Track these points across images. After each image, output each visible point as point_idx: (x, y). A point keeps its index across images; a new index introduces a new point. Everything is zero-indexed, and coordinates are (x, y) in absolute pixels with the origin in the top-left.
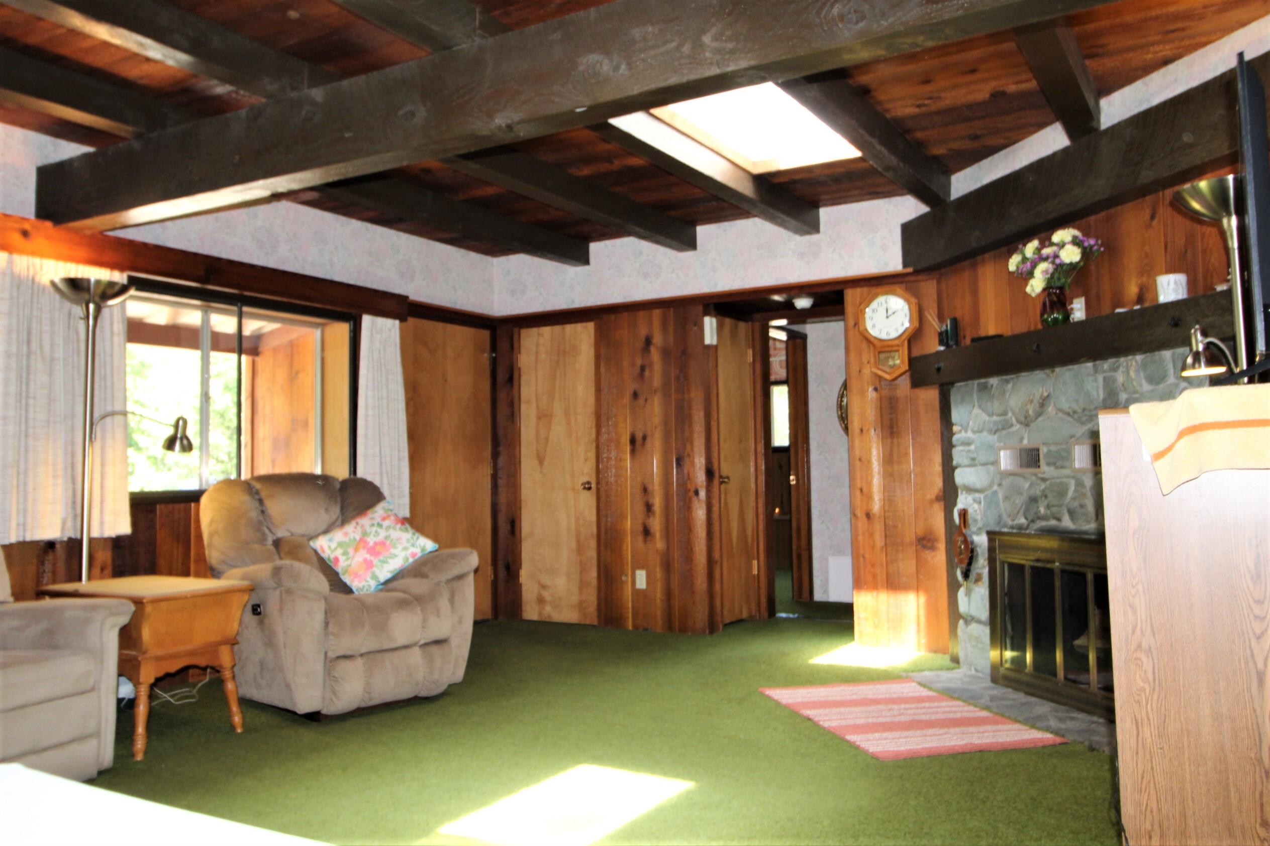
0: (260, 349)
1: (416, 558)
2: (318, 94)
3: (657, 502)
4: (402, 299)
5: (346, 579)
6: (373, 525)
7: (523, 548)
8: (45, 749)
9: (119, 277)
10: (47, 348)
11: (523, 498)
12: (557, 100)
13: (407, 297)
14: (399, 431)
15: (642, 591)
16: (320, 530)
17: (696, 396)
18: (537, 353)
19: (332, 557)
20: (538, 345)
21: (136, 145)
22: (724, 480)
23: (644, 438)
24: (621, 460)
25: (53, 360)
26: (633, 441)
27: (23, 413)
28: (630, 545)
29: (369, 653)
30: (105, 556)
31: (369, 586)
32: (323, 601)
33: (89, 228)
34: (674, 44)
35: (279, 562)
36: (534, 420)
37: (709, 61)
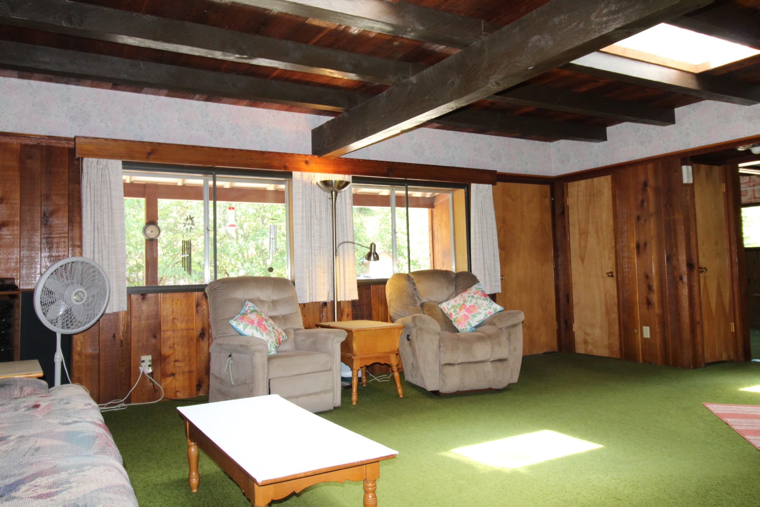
0: (435, 204)
1: (492, 314)
2: (413, 79)
3: (655, 285)
4: (493, 173)
5: (455, 324)
6: (469, 297)
7: (574, 311)
8: (310, 394)
9: (348, 178)
10: (318, 213)
11: (573, 281)
12: (518, 65)
13: (496, 171)
14: (494, 246)
15: (647, 339)
16: (444, 299)
17: (679, 217)
18: (578, 196)
19: (449, 313)
20: (578, 191)
21: (346, 114)
22: (701, 270)
23: (645, 244)
24: (631, 258)
25: (321, 219)
26: (638, 247)
27: (310, 244)
28: (639, 311)
29: (462, 363)
30: (348, 310)
31: (467, 328)
32: (438, 335)
33: (332, 156)
34: (575, 24)
35: (415, 315)
36: (577, 236)
37: (594, 30)
